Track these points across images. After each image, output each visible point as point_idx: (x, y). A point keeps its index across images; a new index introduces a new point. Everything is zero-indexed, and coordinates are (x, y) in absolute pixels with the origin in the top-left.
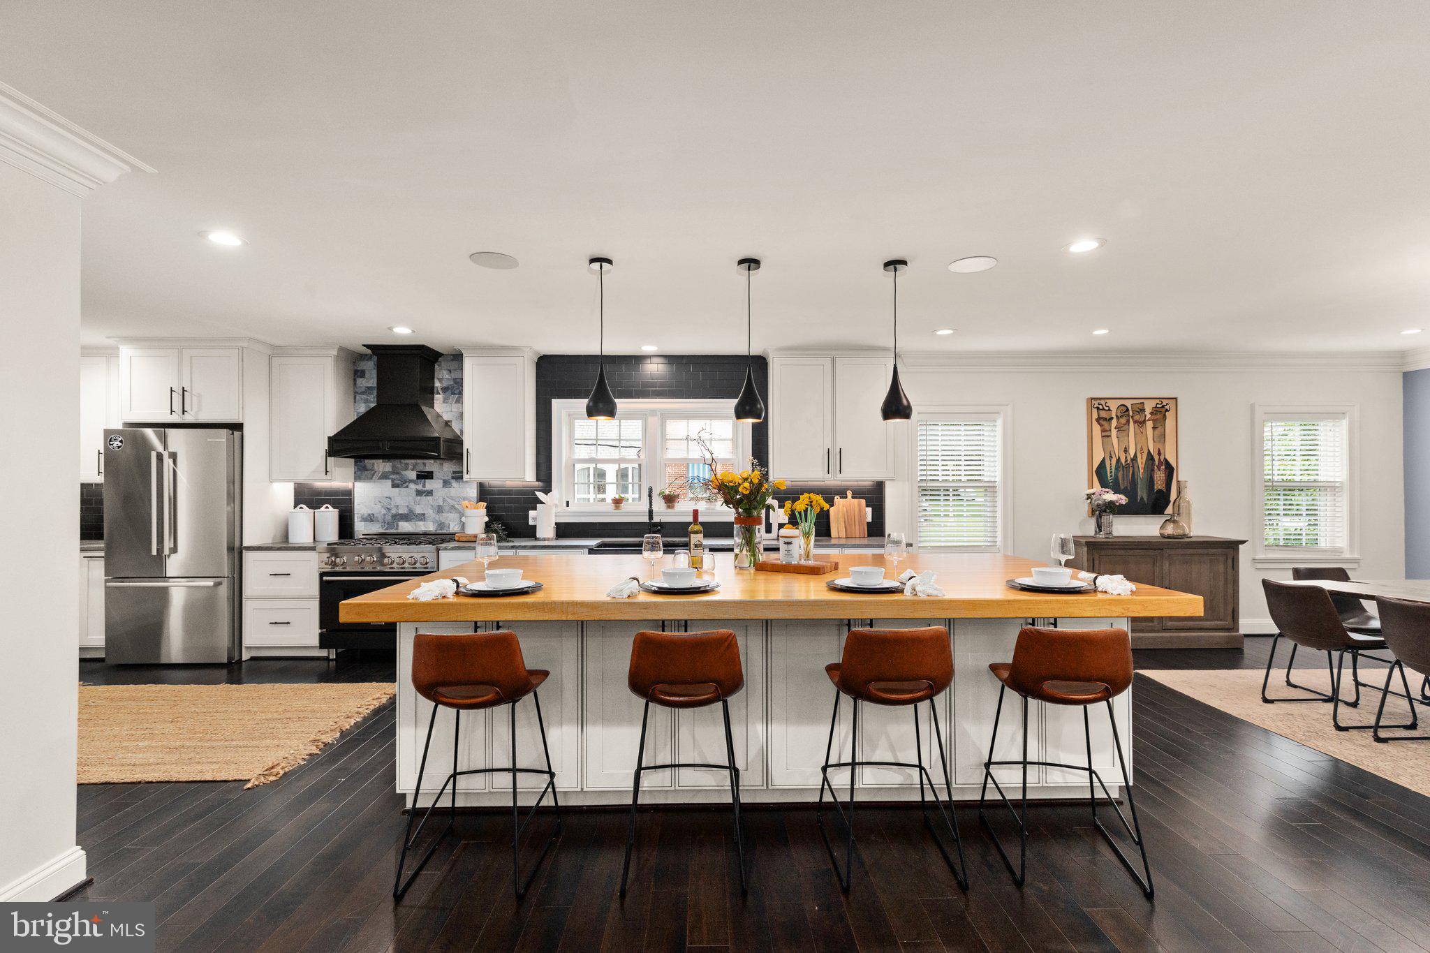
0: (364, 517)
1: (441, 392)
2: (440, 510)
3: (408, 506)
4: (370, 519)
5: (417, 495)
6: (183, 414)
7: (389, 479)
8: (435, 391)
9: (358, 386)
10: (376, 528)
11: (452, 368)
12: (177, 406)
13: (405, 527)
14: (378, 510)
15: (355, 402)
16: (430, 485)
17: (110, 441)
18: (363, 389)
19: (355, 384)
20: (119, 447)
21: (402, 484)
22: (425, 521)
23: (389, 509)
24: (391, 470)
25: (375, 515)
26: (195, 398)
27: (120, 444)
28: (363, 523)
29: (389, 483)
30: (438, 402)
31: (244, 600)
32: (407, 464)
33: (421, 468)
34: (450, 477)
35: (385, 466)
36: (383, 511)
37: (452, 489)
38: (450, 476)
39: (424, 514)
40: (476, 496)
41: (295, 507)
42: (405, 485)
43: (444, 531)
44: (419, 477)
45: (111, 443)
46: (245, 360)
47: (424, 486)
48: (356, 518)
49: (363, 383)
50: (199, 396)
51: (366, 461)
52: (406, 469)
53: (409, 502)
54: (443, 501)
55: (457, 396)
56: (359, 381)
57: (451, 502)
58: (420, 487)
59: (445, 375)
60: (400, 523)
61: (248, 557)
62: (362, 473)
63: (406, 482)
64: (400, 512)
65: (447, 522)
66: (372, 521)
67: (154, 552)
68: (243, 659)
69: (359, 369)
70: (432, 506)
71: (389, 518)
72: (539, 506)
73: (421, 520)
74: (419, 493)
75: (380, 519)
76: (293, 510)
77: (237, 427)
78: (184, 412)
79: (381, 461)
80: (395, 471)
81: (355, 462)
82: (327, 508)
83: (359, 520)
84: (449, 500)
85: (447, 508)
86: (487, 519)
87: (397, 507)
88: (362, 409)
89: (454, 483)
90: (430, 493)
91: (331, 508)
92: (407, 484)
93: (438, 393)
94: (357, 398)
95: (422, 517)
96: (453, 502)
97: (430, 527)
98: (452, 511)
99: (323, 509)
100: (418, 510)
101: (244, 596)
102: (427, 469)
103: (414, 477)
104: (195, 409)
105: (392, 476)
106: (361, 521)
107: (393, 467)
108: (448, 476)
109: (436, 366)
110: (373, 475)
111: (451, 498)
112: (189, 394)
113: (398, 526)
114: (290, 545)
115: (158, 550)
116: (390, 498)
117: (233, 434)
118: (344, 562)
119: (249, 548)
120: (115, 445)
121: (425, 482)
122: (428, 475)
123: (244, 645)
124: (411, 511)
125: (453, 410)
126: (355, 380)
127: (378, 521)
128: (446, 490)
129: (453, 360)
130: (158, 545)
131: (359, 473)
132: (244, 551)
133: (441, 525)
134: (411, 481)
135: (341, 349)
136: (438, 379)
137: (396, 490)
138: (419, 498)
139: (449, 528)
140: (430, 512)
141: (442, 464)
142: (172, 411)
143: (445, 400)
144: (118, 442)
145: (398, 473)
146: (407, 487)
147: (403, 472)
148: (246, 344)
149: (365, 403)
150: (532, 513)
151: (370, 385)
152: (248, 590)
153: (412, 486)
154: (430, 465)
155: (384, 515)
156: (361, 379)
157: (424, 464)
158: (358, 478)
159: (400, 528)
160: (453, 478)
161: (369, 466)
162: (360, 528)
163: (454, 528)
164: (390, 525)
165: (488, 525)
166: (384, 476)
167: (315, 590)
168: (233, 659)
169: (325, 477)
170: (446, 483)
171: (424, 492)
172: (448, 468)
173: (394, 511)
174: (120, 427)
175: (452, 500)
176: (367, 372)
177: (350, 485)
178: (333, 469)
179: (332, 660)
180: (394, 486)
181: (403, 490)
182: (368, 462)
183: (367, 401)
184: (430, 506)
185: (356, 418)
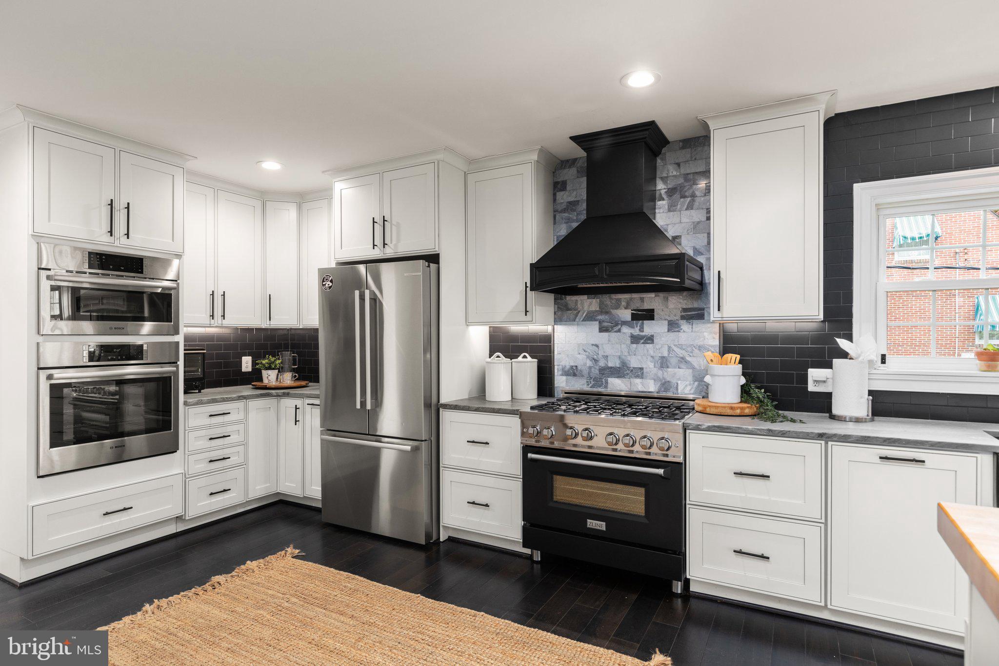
0: (567, 369)
1: (664, 196)
2: (663, 363)
3: (620, 357)
4: (573, 372)
5: (632, 343)
6: (384, 247)
7: (596, 320)
8: (657, 196)
9: (558, 202)
10: (580, 385)
11: (680, 160)
12: (379, 241)
13: (617, 385)
14: (582, 361)
15: (555, 223)
16: (649, 328)
17: (323, 281)
18: (564, 206)
19: (555, 200)
20: (330, 287)
21: (612, 327)
22: (642, 378)
23: (596, 361)
24: (598, 309)
25: (579, 368)
26: (394, 228)
27: (331, 284)
28: (564, 378)
29: (595, 326)
30: (661, 211)
31: (441, 469)
32: (619, 300)
33: (637, 305)
34: (678, 317)
35: (591, 304)
36: (589, 363)
37: (681, 334)
38: (679, 314)
39: (642, 369)
40: (718, 343)
41: (490, 356)
42: (616, 329)
43: (670, 394)
44: (635, 317)
45: (324, 283)
46: (440, 177)
47: (641, 330)
48: (556, 371)
49: (564, 197)
50: (398, 225)
51: (568, 298)
52: (617, 307)
53: (622, 352)
54: (669, 351)
55: (689, 199)
56: (560, 195)
57: (680, 353)
58: (636, 331)
59: (673, 171)
60: (610, 380)
61: (445, 415)
62: (563, 314)
63: (617, 325)
64: (610, 365)
65: (674, 381)
66: (575, 375)
67: (358, 406)
68: (441, 540)
69: (560, 180)
70: (652, 357)
71: (595, 372)
72: (836, 362)
73: (637, 377)
74: (635, 339)
75: (585, 372)
76: (489, 360)
77: (433, 259)
78: (384, 244)
79: (585, 297)
80: (603, 310)
81: (555, 299)
82: (525, 357)
83: (560, 373)
84: (675, 349)
85: (673, 361)
86: (743, 381)
87: (606, 357)
88: (563, 231)
89: (685, 326)
90: (650, 339)
91: (529, 359)
92: (620, 327)
93: (662, 199)
94: (557, 217)
95: (639, 373)
96: (683, 352)
97: (650, 386)
98: (682, 366)
99: (520, 359)
100: (634, 363)
101: (441, 465)
102: (646, 306)
103: (629, 318)
104: (394, 242)
105: (600, 317)
106: (562, 375)
107: (601, 304)
108: (676, 315)
109: (659, 161)
110: (576, 315)
111: (680, 347)
112: (390, 224)
113: (607, 382)
114: (487, 406)
115: (361, 402)
116: (597, 346)
117: (429, 266)
118: (552, 435)
119: (447, 406)
120: (327, 286)
121: (643, 324)
122: (649, 315)
123: (441, 524)
124: (624, 364)
125: (684, 220)
126: (555, 195)
127: (583, 376)
128: (672, 335)
129: (683, 148)
130: (361, 398)
131: (560, 313)
132: (441, 410)
133: (666, 385)
134: (624, 323)
135: (543, 152)
136: (662, 179)
137: (605, 335)
138: (634, 346)
139: (677, 389)
140: (650, 366)
141: (666, 299)
142: (374, 245)
143: (671, 208)
144: (329, 283)
145: (607, 313)
146: (619, 331)
147: (614, 312)
148: (440, 156)
149: (567, 223)
150: (814, 374)
151: (572, 200)
152: (445, 459)
153: (626, 330)
154: (651, 301)
155: (590, 368)
156: (562, 193)
157: (642, 300)
158: (558, 320)
159: (609, 386)
160: (683, 318)
161: (571, 305)
162: (561, 383)
163: (685, 389)
164: (598, 381)
165: (745, 391)
166: (590, 317)
167: (517, 468)
168: (432, 538)
169: (524, 318)
170: (673, 326)
171: (642, 337)
172: (676, 303)
173: (602, 363)
174: (333, 265)
175: (682, 349)
176: (568, 182)
177: (549, 329)
178: (534, 307)
179: (537, 562)
180: (602, 330)
181: (613, 335)
182: (571, 299)
183: (568, 221)
184: (649, 358)
185: (556, 243)
